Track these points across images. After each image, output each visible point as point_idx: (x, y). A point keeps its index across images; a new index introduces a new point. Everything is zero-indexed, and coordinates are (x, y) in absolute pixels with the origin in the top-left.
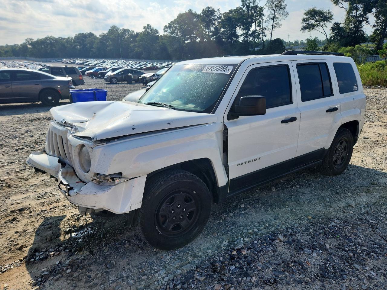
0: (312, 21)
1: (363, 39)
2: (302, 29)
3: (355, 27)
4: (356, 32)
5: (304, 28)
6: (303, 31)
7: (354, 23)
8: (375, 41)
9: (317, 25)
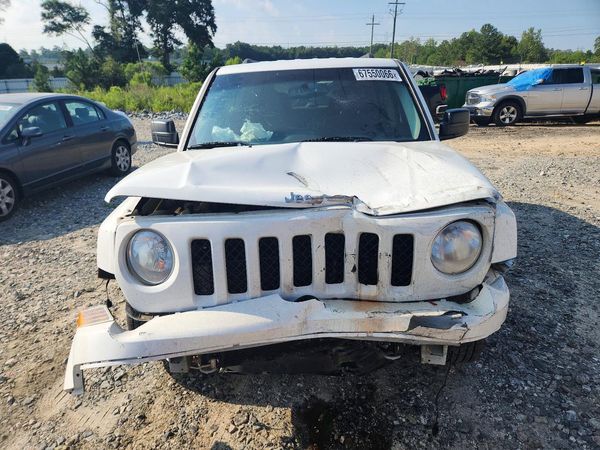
0: (59, 20)
1: (143, 52)
2: (46, 31)
3: (126, 34)
4: (131, 42)
5: (47, 29)
6: (47, 34)
7: (125, 29)
8: (159, 56)
9: (69, 26)
